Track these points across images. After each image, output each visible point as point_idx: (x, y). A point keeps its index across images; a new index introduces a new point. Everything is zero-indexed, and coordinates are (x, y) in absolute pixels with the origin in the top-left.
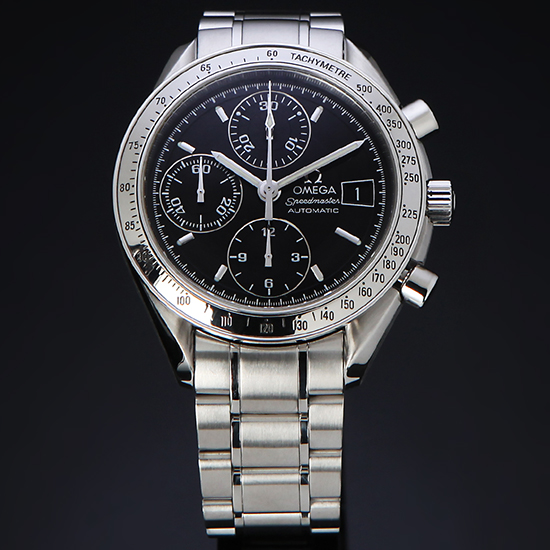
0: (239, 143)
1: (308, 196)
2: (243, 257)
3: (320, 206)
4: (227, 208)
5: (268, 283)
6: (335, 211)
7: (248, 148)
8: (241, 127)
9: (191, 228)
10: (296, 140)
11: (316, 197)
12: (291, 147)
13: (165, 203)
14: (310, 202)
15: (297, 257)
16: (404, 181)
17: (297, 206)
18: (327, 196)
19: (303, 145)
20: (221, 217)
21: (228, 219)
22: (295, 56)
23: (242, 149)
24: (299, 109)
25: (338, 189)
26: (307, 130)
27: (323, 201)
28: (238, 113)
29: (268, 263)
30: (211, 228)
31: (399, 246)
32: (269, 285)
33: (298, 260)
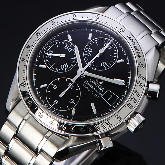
0: (87, 50)
1: (93, 85)
2: (55, 87)
3: (94, 91)
4: (65, 67)
5: (56, 102)
6: (97, 97)
7: (89, 54)
8: (93, 46)
9: (48, 65)
10: (106, 64)
11: (95, 87)
12: (103, 65)
13: (47, 49)
14: (92, 87)
15: (72, 101)
16: (126, 105)
17: (87, 85)
18: (99, 90)
19: (107, 67)
20: (60, 68)
21: (62, 71)
22: (129, 37)
23: (87, 53)
24: (116, 55)
25: (105, 91)
26: (112, 64)
27: (96, 91)
28: (96, 41)
29: (61, 96)
30: (54, 70)
31: (106, 124)
32: (55, 103)
33: (72, 103)
